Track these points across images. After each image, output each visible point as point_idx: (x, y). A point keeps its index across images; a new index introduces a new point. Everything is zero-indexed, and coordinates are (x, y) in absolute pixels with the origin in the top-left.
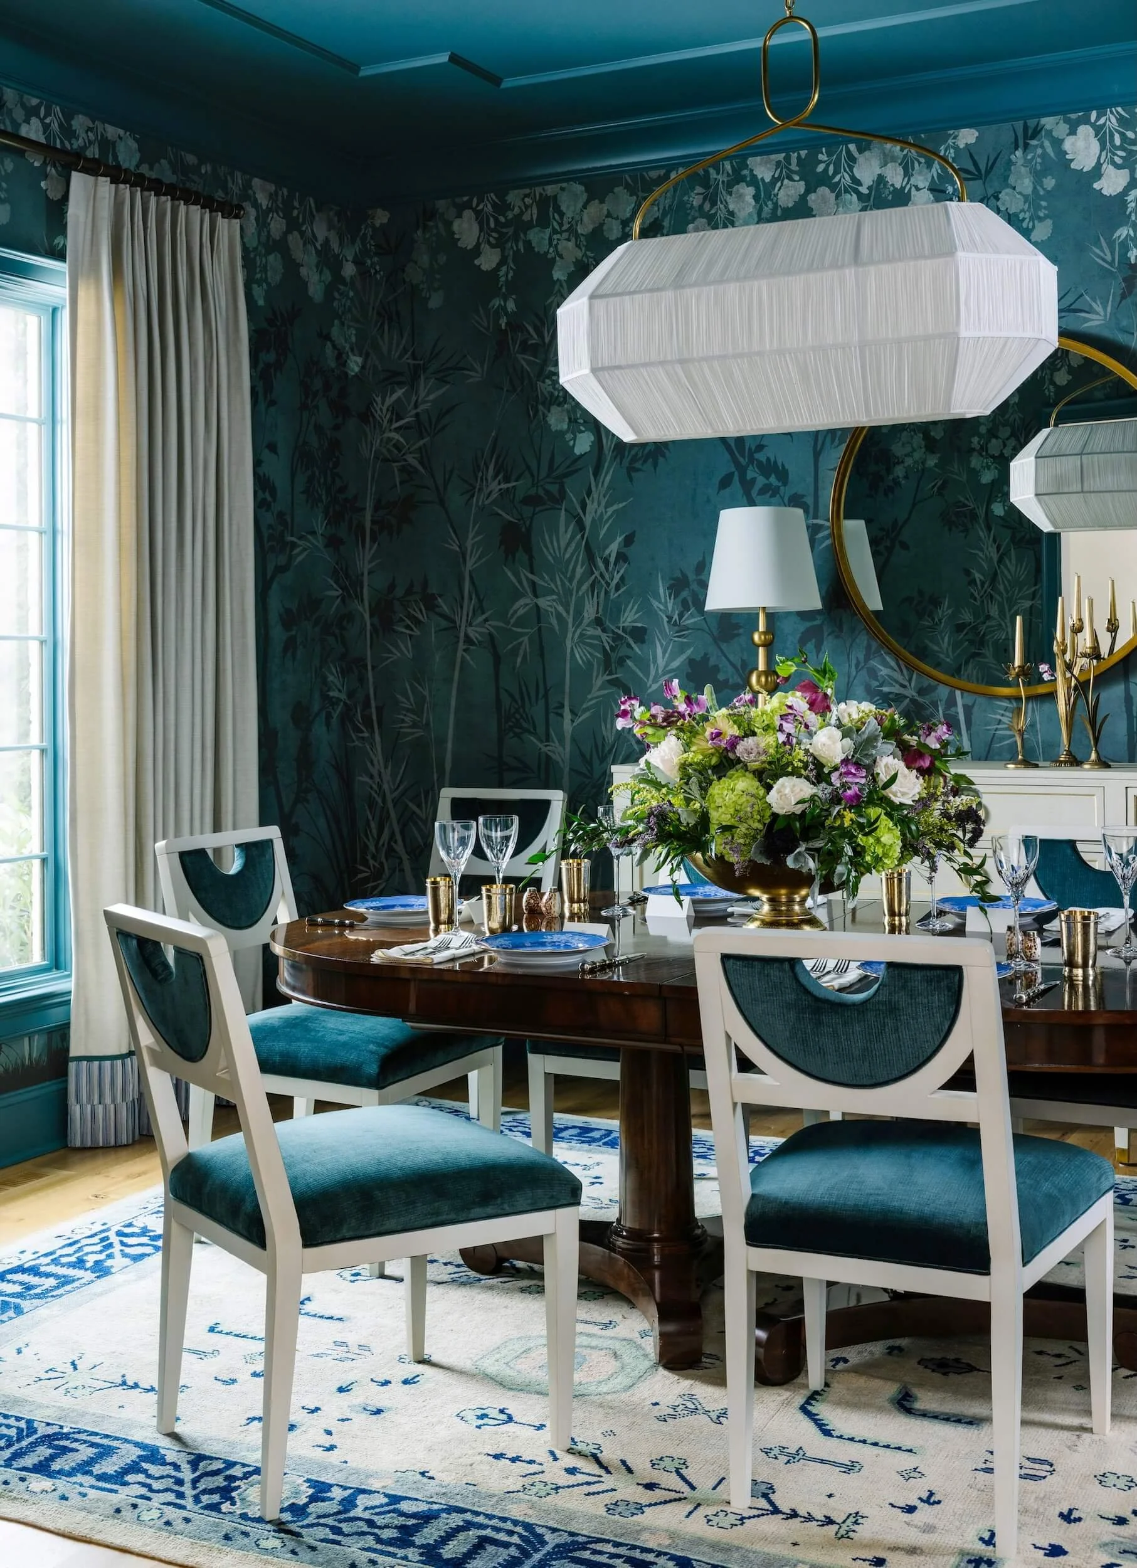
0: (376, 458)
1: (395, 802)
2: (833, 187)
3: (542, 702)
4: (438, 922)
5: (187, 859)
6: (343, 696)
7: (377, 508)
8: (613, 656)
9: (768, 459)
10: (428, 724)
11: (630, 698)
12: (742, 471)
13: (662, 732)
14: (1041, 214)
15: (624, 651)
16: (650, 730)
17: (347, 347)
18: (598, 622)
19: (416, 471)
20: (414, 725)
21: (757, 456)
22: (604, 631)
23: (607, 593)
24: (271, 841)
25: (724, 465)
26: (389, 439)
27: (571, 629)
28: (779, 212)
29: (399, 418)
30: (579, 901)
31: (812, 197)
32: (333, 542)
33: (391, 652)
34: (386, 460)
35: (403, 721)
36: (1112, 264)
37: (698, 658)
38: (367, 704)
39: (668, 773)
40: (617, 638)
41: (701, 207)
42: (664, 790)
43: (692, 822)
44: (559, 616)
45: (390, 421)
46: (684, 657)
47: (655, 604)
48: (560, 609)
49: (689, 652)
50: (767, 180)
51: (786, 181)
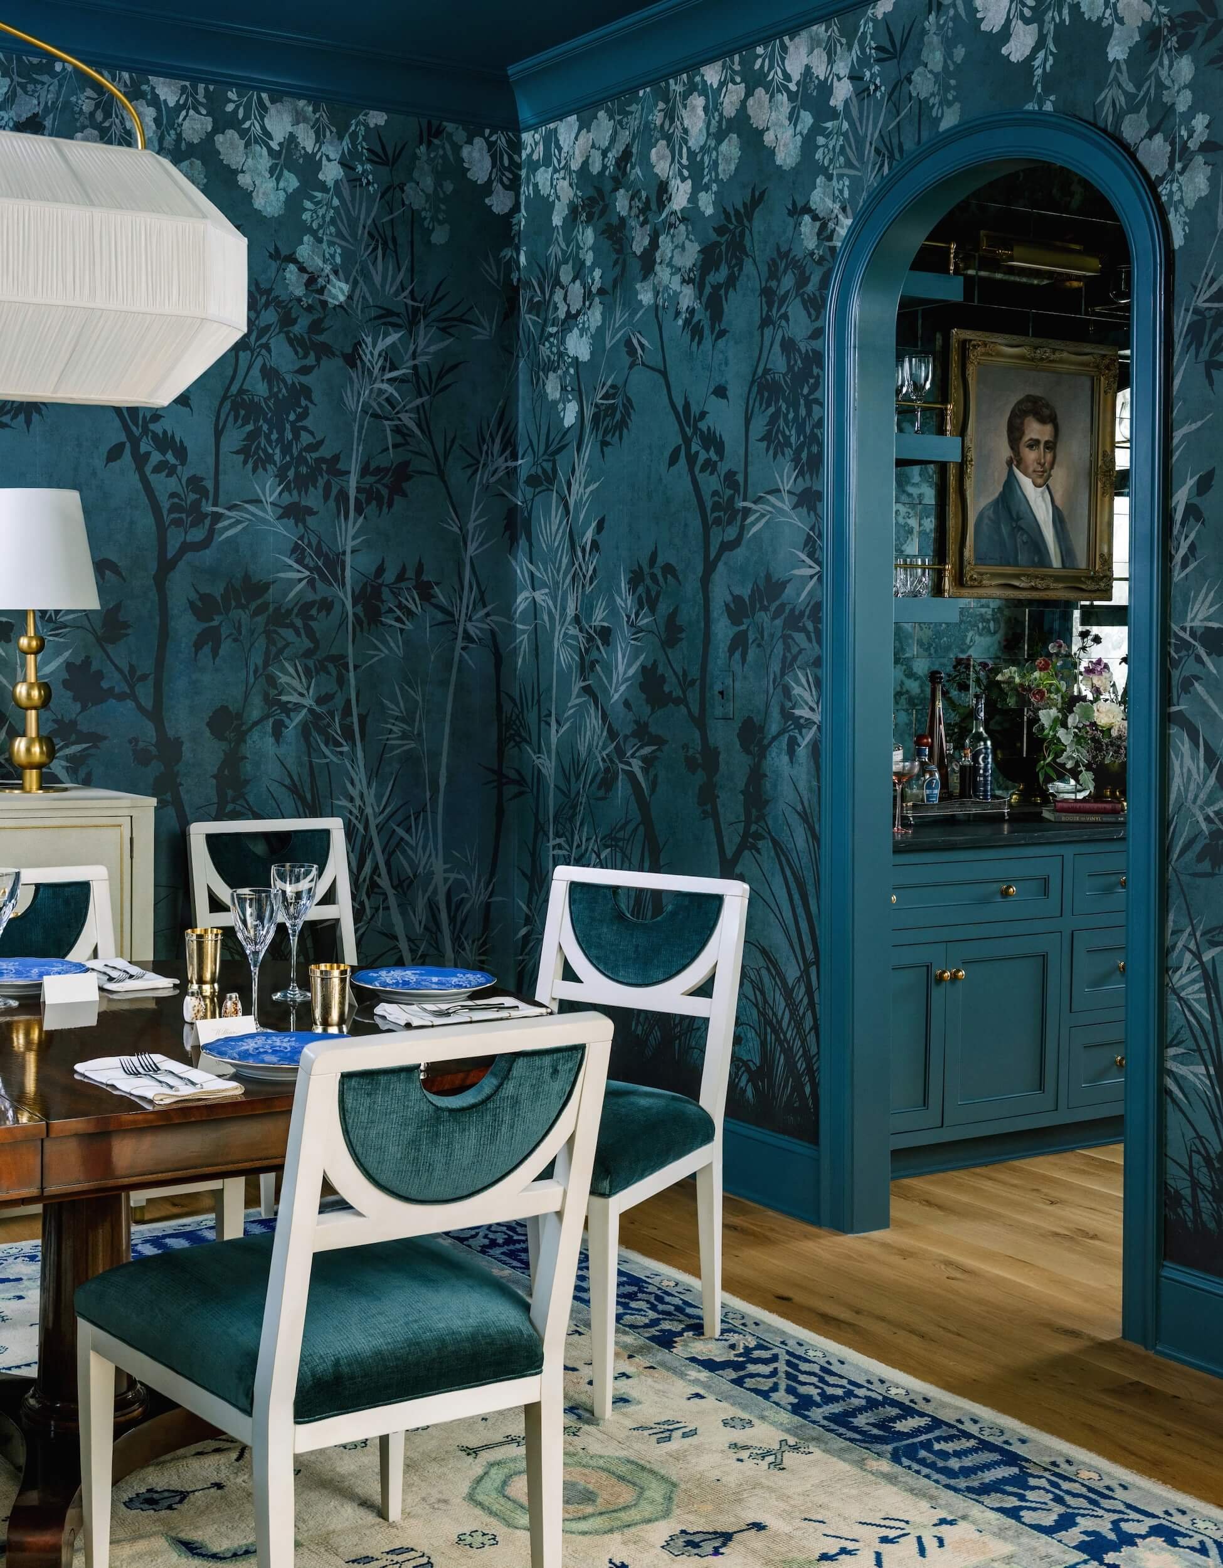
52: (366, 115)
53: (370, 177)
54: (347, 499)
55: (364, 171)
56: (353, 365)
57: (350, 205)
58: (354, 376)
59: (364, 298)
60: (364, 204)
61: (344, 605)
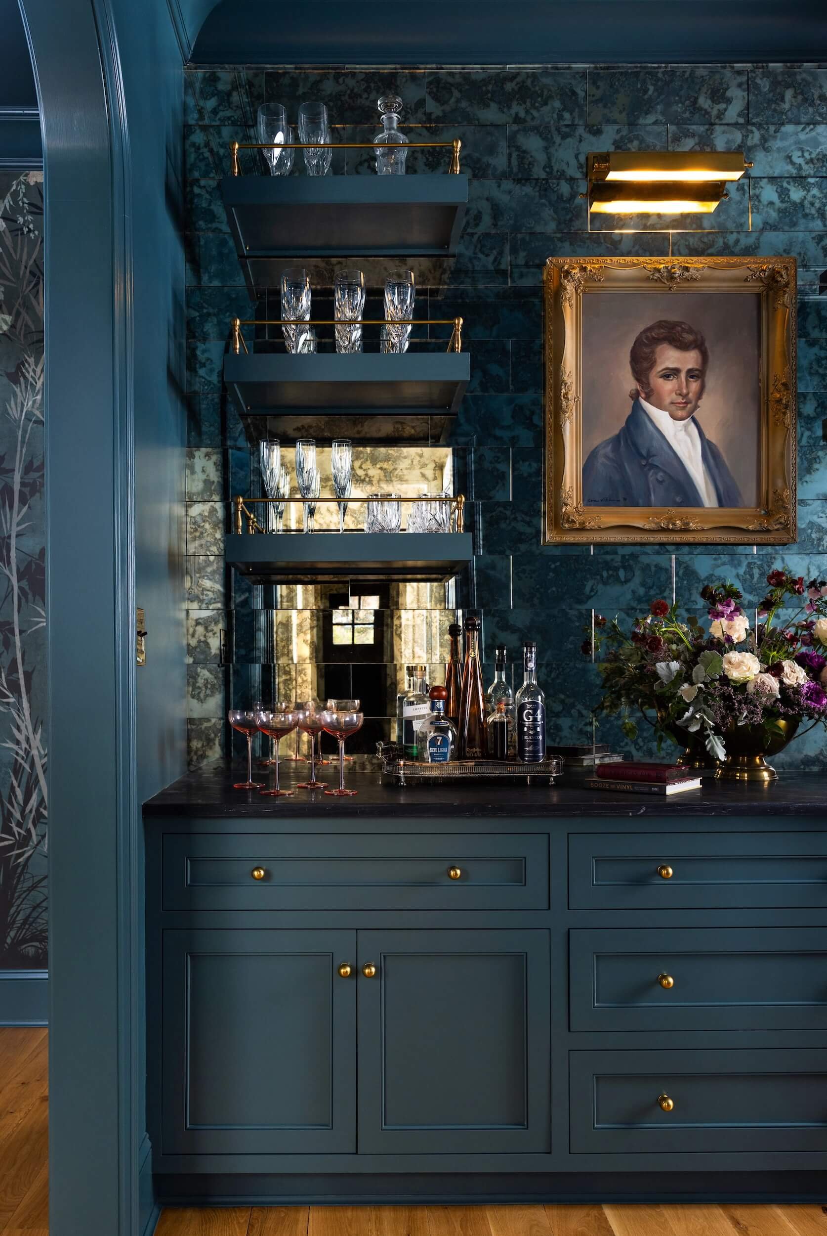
52: (26, 175)
53: (31, 226)
54: (11, 491)
55: (25, 221)
56: (16, 382)
57: (12, 251)
58: (18, 390)
59: (27, 326)
60: (26, 250)
61: (9, 580)
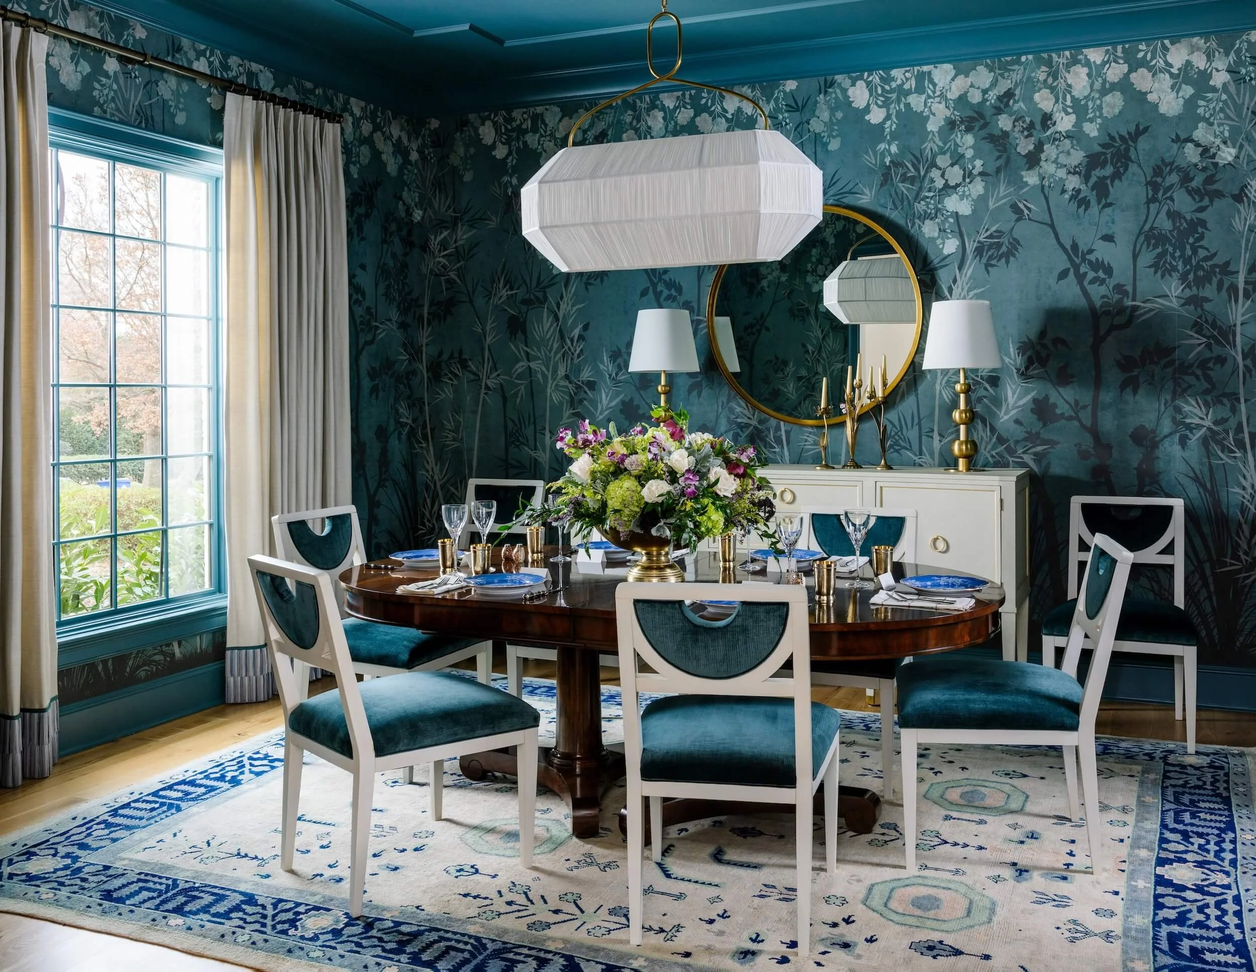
0: (431, 273)
1: (442, 487)
2: (711, 114)
3: (532, 426)
4: (445, 567)
5: (293, 526)
6: (410, 421)
7: (431, 304)
8: (576, 398)
9: (670, 279)
10: (462, 439)
11: (566, 429)
12: (654, 286)
13: (581, 451)
14: (834, 134)
15: (582, 395)
16: (573, 450)
17: (413, 204)
18: (567, 377)
19: (455, 282)
20: (454, 440)
21: (663, 277)
22: (570, 382)
23: (572, 359)
24: (350, 514)
25: (644, 283)
26: (439, 262)
27: (550, 381)
28: (678, 128)
29: (445, 249)
30: (537, 552)
31: (698, 119)
32: (403, 326)
33: (439, 394)
34: (437, 275)
35: (447, 437)
36: (875, 165)
37: (627, 400)
38: (424, 426)
39: (583, 477)
40: (578, 387)
41: (631, 123)
42: (580, 487)
43: (596, 507)
44: (543, 373)
45: (440, 251)
46: (618, 399)
47: (602, 367)
48: (544, 369)
49: (622, 396)
50: (671, 107)
51: (682, 109)
